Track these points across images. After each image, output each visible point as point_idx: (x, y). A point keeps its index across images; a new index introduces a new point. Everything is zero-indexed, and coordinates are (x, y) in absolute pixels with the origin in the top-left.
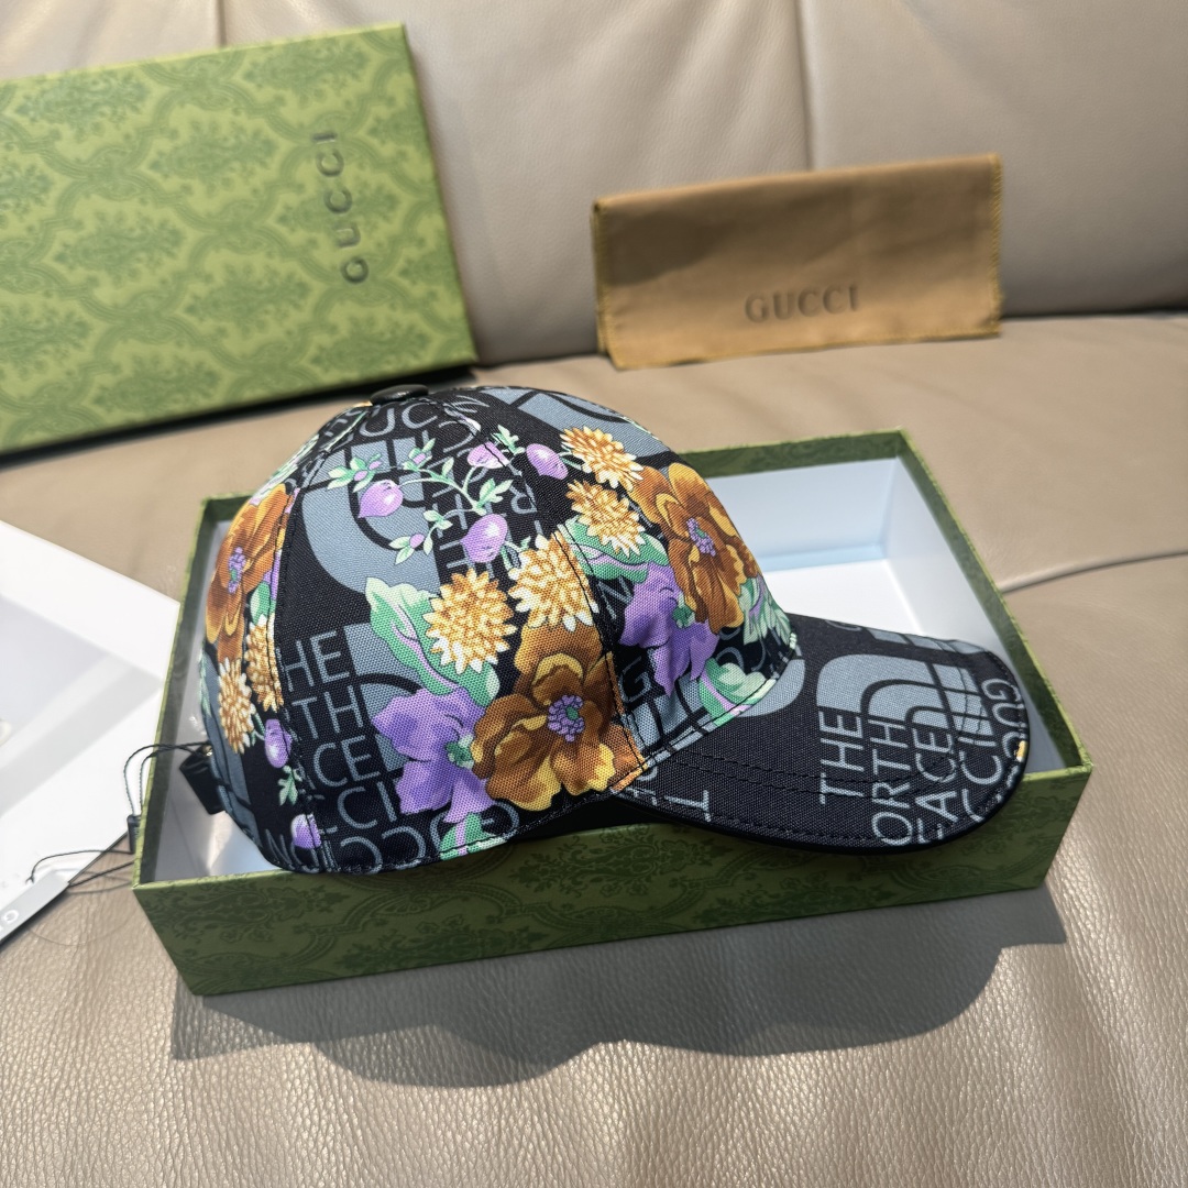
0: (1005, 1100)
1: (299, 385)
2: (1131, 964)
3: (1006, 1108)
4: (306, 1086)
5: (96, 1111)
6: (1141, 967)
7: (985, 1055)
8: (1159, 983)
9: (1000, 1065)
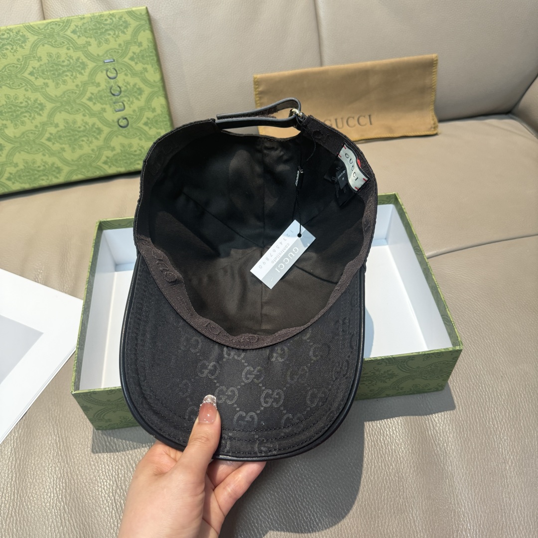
0: (400, 498)
1: (98, 174)
2: (453, 436)
3: (401, 502)
4: (111, 510)
5: (24, 526)
6: (457, 437)
7: (392, 479)
8: (465, 444)
9: (399, 484)
